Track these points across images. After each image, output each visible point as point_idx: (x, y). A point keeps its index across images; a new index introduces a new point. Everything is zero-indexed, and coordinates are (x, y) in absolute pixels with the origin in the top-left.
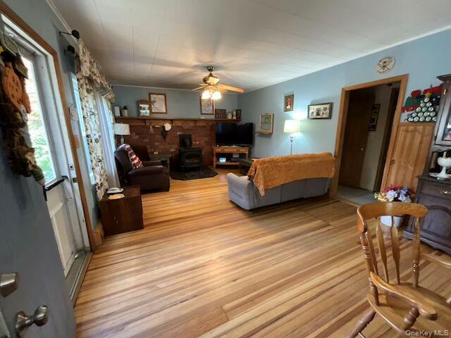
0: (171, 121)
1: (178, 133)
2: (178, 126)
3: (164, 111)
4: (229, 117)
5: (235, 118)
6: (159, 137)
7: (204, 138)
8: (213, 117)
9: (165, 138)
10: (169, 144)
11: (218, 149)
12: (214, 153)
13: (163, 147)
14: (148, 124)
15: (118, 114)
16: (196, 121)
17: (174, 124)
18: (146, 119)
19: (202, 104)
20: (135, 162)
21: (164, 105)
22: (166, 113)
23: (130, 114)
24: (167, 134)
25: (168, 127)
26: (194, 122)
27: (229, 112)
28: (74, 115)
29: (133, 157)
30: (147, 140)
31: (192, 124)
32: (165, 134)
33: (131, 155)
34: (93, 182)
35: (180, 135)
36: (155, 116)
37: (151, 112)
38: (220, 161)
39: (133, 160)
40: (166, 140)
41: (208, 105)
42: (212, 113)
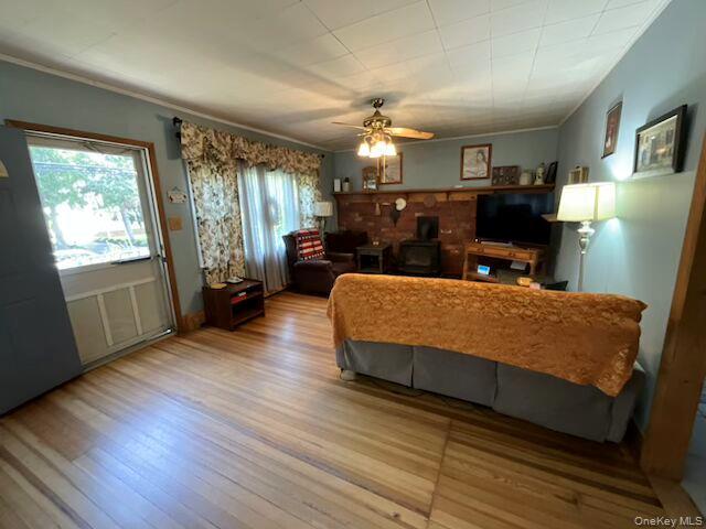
0: (406, 195)
1: (417, 215)
2: (417, 204)
3: (398, 179)
4: (524, 181)
5: (539, 182)
6: (388, 220)
7: (463, 224)
8: (486, 184)
9: (395, 222)
10: (400, 232)
11: (473, 248)
12: (466, 254)
13: (392, 235)
14: (374, 201)
15: (337, 189)
16: (448, 193)
17: (411, 200)
18: (371, 194)
19: (465, 161)
20: (305, 251)
21: (399, 171)
22: (400, 182)
23: (351, 187)
24: (399, 216)
25: (401, 204)
26: (445, 195)
27: (526, 171)
28: (178, 198)
29: (304, 245)
30: (371, 224)
31: (441, 198)
32: (396, 215)
33: (300, 242)
34: (202, 266)
35: (419, 218)
36: (386, 188)
37: (379, 183)
38: (479, 271)
39: (302, 249)
40: (398, 224)
41: (478, 161)
42: (485, 175)
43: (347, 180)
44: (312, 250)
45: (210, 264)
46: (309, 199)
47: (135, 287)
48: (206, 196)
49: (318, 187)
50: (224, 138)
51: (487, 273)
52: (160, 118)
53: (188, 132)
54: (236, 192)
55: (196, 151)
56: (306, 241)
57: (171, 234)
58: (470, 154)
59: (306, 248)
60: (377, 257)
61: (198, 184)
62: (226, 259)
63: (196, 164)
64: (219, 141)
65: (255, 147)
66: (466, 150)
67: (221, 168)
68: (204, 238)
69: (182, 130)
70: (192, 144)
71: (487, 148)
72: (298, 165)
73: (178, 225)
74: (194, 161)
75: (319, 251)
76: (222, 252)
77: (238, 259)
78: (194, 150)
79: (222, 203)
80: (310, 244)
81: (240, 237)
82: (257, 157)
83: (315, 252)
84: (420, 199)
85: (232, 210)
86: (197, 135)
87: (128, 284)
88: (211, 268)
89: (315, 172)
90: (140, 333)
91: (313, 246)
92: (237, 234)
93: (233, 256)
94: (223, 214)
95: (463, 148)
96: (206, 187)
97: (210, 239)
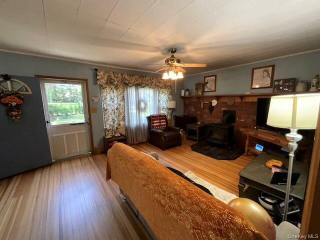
0: (218, 98)
1: (223, 109)
2: (224, 103)
3: (213, 89)
6: (207, 111)
7: (251, 116)
9: (211, 112)
10: (214, 118)
12: (248, 135)
13: (209, 119)
14: (201, 101)
15: (183, 94)
16: (242, 97)
17: (220, 101)
18: (199, 98)
19: (254, 77)
20: (155, 125)
21: (214, 84)
22: (215, 91)
23: (190, 94)
24: (213, 109)
25: (214, 103)
26: (239, 98)
27: (302, 82)
28: (96, 100)
29: (155, 122)
30: (199, 113)
31: (238, 100)
32: (211, 108)
33: (153, 120)
34: (105, 128)
35: (224, 111)
36: (206, 94)
37: (203, 91)
38: (256, 148)
39: (153, 123)
40: (212, 114)
41: (263, 77)
42: (269, 85)
43: (188, 90)
44: (159, 124)
45: (108, 127)
46: (165, 100)
47: (78, 134)
48: (108, 99)
49: (171, 94)
50: (118, 75)
51: (261, 150)
52: (91, 69)
53: (100, 74)
54: (124, 97)
55: (103, 81)
56: (156, 120)
57: (92, 114)
58: (258, 73)
59: (155, 123)
60: (196, 131)
61: (104, 94)
62: (116, 126)
63: (104, 86)
64: (115, 76)
65: (134, 78)
66: (255, 71)
67: (117, 87)
68: (106, 116)
69: (98, 73)
70: (102, 78)
71: (271, 68)
72: (158, 84)
73: (95, 110)
74: (103, 85)
75: (164, 125)
76: (114, 123)
77: (122, 126)
78: (102, 81)
79: (116, 102)
80: (158, 121)
81: (124, 117)
82: (135, 82)
83: (160, 125)
84: (225, 100)
85: (120, 105)
86: (104, 75)
87: (75, 133)
88: (108, 129)
89: (169, 87)
90: (78, 151)
91: (160, 122)
92: (122, 115)
93: (119, 125)
94: (116, 106)
95: (253, 70)
96: (108, 95)
97: (109, 116)
